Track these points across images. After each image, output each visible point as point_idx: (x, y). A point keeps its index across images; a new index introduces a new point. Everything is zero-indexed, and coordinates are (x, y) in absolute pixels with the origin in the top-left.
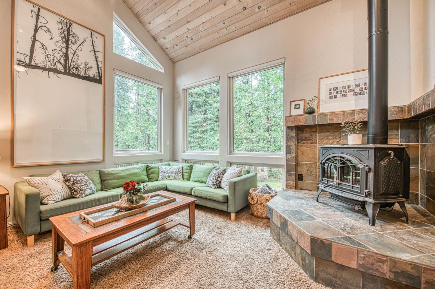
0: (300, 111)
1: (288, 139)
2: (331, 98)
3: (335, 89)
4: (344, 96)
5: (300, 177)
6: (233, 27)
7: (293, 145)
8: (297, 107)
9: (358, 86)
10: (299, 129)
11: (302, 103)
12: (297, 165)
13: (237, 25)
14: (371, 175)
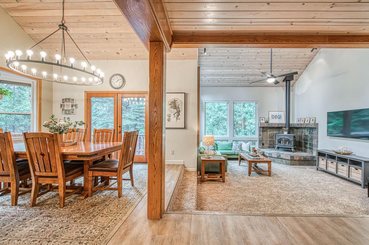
0: (264, 122)
1: (260, 131)
2: (272, 118)
3: (273, 116)
4: (276, 118)
5: (263, 144)
6: (240, 84)
7: (261, 133)
8: (262, 120)
9: (279, 116)
10: (263, 128)
11: (264, 118)
12: (262, 140)
13: (241, 84)
14: (293, 142)
